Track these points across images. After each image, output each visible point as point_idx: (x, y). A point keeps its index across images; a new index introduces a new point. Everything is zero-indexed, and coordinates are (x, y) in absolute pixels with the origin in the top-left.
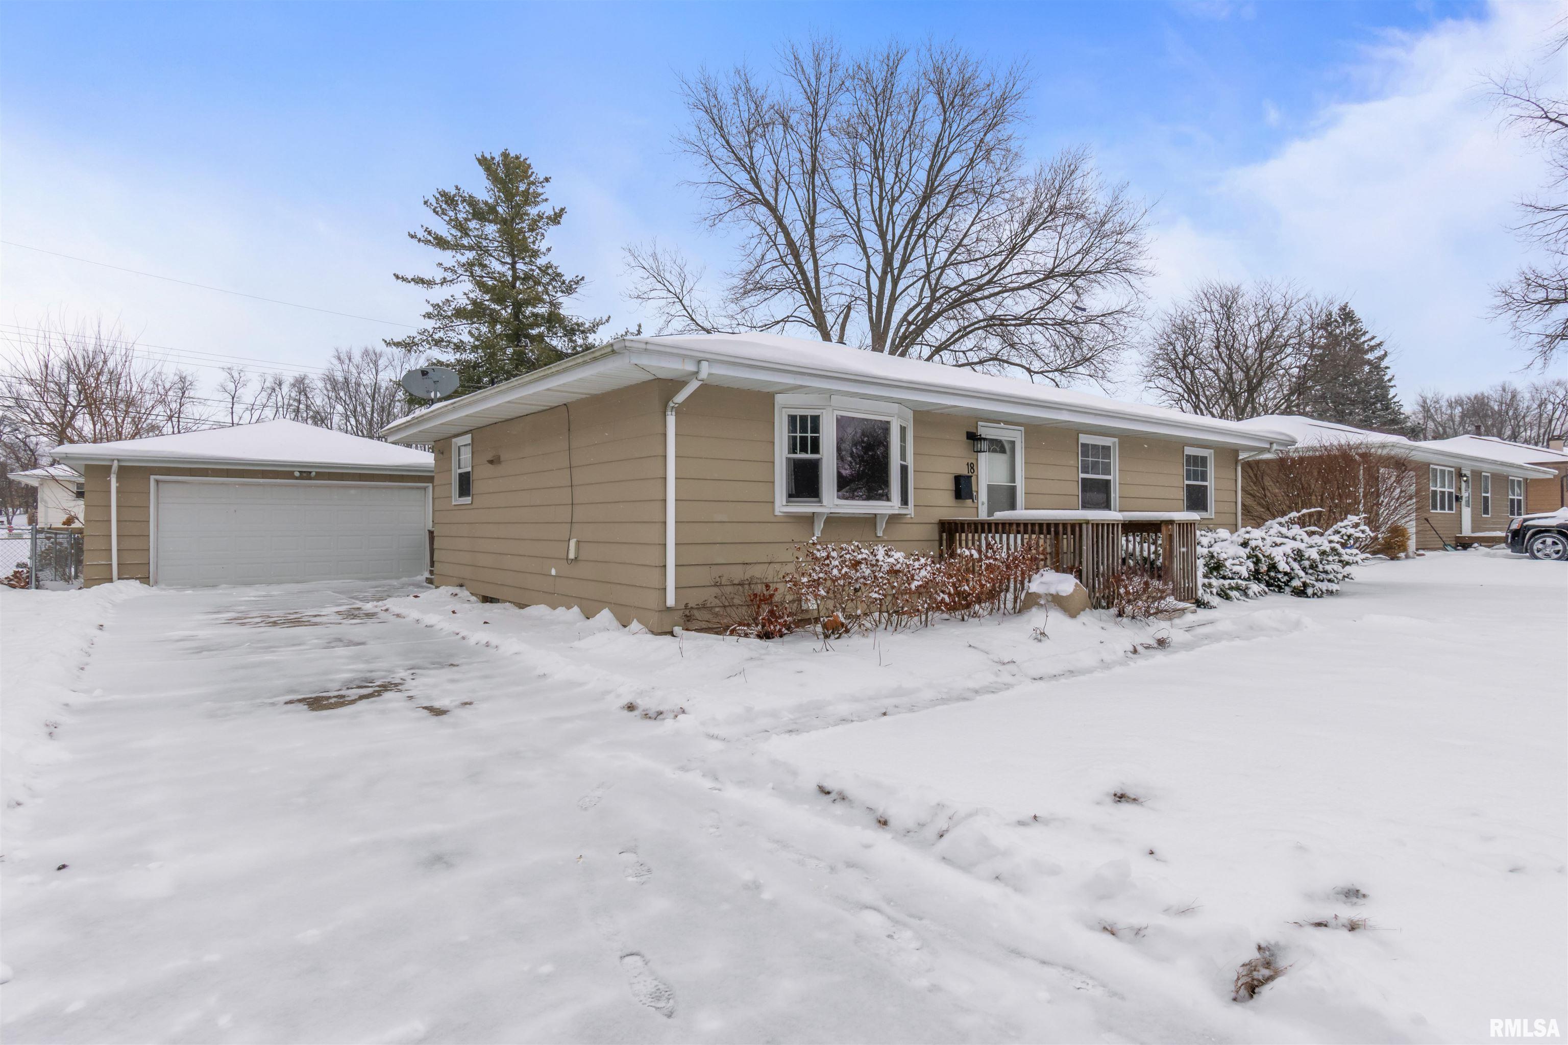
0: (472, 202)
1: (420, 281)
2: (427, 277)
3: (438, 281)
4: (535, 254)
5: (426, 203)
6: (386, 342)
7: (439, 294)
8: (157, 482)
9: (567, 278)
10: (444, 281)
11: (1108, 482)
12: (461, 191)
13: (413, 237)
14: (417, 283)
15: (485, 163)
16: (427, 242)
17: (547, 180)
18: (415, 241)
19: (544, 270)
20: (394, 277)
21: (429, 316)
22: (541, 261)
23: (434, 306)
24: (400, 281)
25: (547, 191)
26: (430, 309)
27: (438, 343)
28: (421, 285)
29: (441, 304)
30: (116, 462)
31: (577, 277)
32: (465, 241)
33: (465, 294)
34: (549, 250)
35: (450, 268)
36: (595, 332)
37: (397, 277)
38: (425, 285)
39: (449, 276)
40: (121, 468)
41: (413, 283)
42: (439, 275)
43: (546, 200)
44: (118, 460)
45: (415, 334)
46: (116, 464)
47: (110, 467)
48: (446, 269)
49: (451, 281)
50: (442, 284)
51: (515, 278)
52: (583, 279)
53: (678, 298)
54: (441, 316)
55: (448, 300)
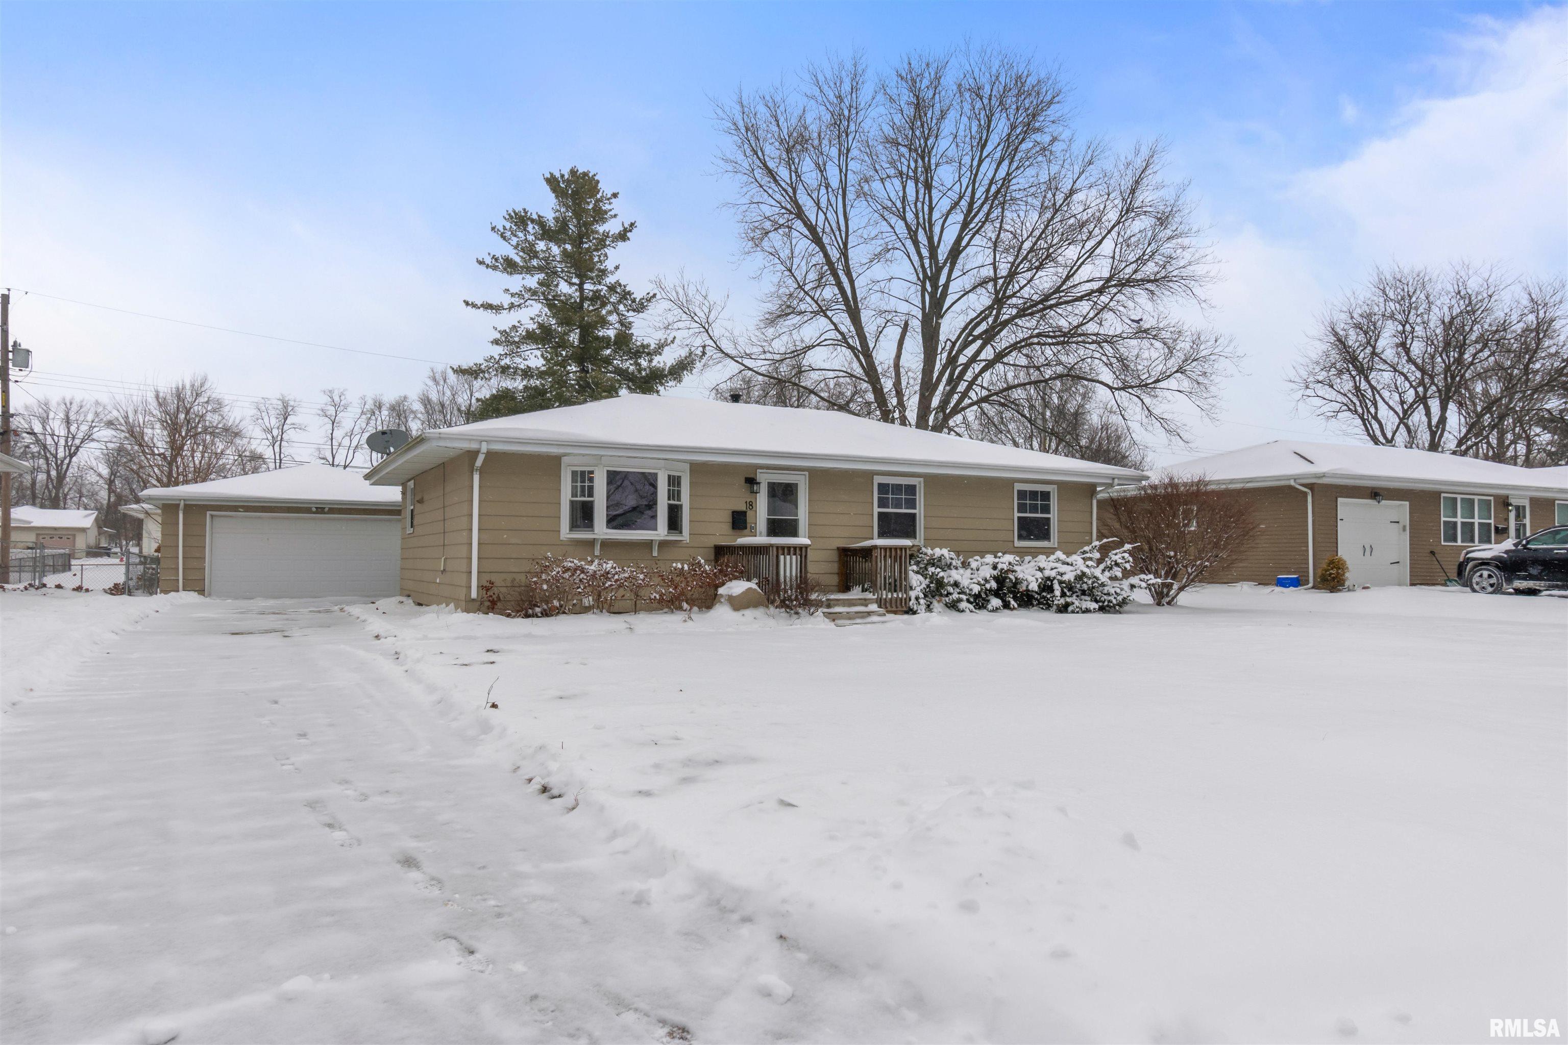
0: (540, 222)
1: (488, 307)
2: (495, 302)
3: (506, 306)
4: (603, 273)
5: (493, 229)
6: (453, 369)
7: (506, 320)
8: (212, 516)
9: (638, 295)
10: (512, 306)
11: (914, 515)
12: (529, 214)
13: (481, 263)
14: (487, 308)
15: (552, 182)
16: (495, 268)
17: (615, 195)
18: (483, 267)
19: (612, 288)
20: (464, 304)
21: (496, 342)
22: (610, 279)
23: (501, 332)
24: (469, 307)
25: (615, 206)
26: (498, 336)
27: (504, 370)
28: (490, 311)
29: (508, 331)
30: (182, 501)
31: (648, 294)
32: (535, 262)
33: (532, 319)
34: (617, 268)
35: (516, 294)
36: (660, 354)
37: (467, 303)
38: (494, 311)
39: (516, 301)
40: (186, 505)
41: (482, 309)
42: (506, 300)
43: (615, 216)
44: (184, 500)
45: (482, 361)
46: (182, 503)
47: (178, 505)
48: (513, 295)
49: (519, 306)
50: (510, 309)
51: (583, 298)
52: (654, 296)
53: (704, 328)
54: (508, 342)
55: (514, 327)
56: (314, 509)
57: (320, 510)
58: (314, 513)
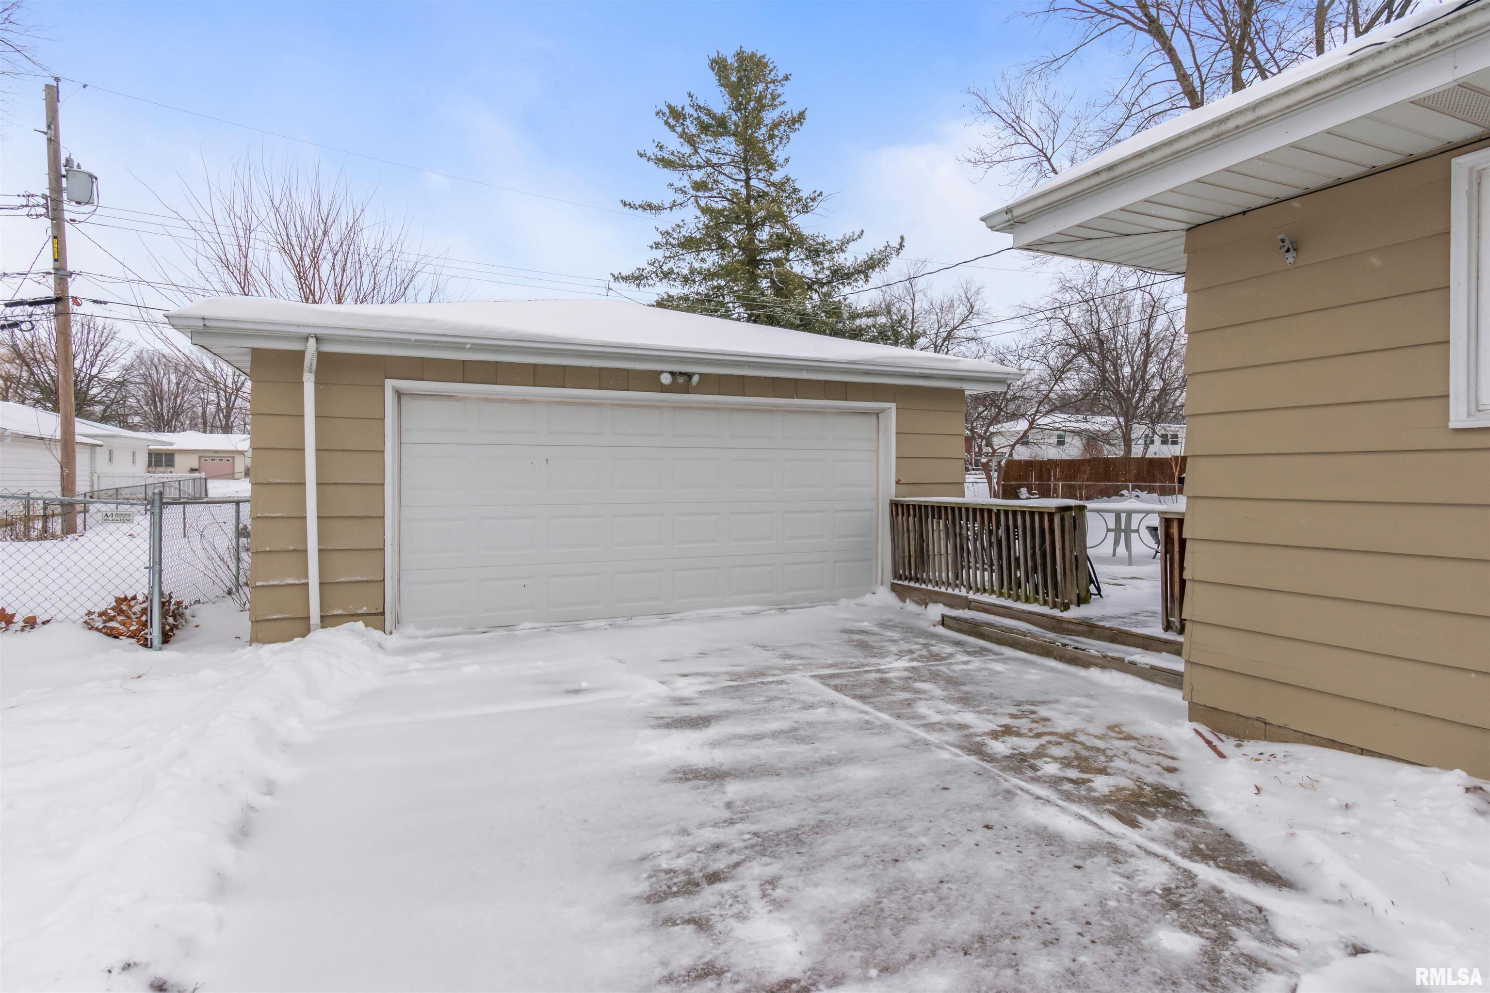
1: (649, 207)
2: (655, 202)
3: (667, 205)
4: (771, 167)
5: (658, 114)
6: (614, 276)
7: (667, 220)
8: (399, 395)
9: (804, 194)
10: (673, 205)
12: (694, 99)
13: (642, 155)
14: (645, 209)
15: (717, 66)
16: (657, 161)
17: (787, 77)
18: (645, 160)
19: (780, 186)
20: (621, 205)
21: (657, 245)
22: (779, 175)
23: (662, 234)
24: (627, 208)
25: (786, 92)
26: (659, 238)
27: (666, 275)
28: (649, 211)
29: (670, 231)
30: (312, 342)
31: (815, 192)
32: (694, 160)
33: (697, 217)
34: (787, 160)
35: (681, 189)
37: (625, 204)
38: (653, 211)
39: (680, 198)
40: (323, 358)
41: (640, 209)
42: (668, 198)
43: (785, 102)
44: (318, 339)
45: (645, 265)
46: (311, 347)
47: (301, 354)
48: (676, 191)
49: (681, 204)
50: (671, 208)
51: (749, 196)
52: (821, 194)
53: (1046, 156)
54: (670, 244)
55: (677, 226)
56: (666, 379)
57: (681, 380)
58: (664, 389)
